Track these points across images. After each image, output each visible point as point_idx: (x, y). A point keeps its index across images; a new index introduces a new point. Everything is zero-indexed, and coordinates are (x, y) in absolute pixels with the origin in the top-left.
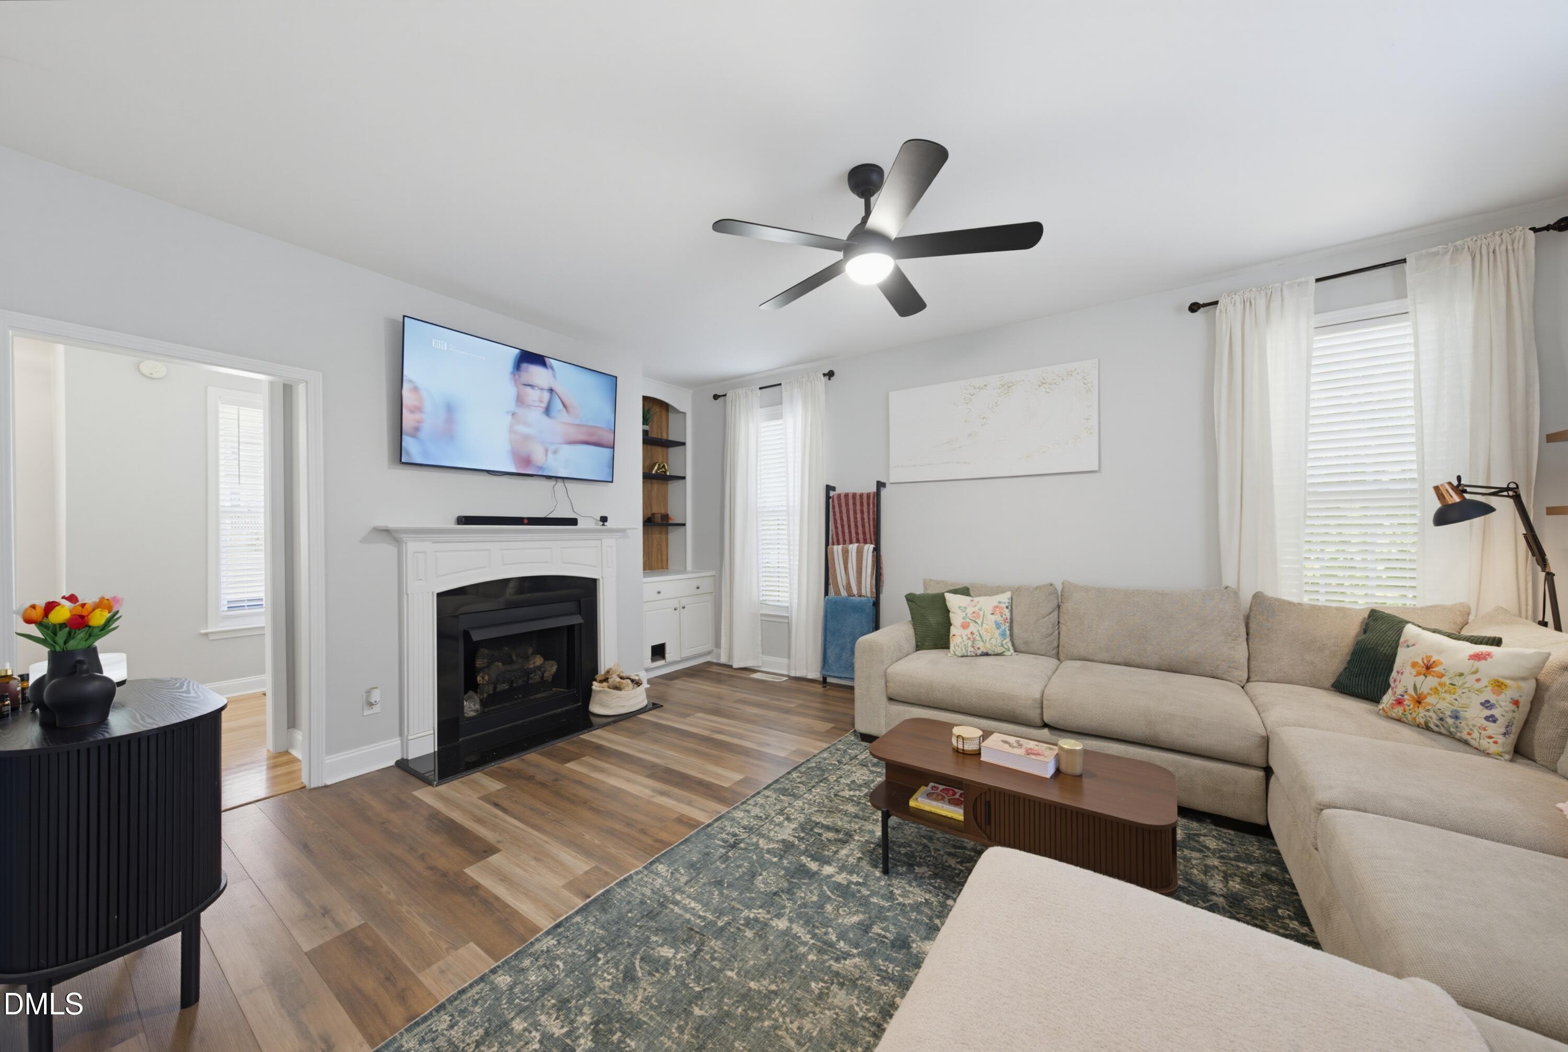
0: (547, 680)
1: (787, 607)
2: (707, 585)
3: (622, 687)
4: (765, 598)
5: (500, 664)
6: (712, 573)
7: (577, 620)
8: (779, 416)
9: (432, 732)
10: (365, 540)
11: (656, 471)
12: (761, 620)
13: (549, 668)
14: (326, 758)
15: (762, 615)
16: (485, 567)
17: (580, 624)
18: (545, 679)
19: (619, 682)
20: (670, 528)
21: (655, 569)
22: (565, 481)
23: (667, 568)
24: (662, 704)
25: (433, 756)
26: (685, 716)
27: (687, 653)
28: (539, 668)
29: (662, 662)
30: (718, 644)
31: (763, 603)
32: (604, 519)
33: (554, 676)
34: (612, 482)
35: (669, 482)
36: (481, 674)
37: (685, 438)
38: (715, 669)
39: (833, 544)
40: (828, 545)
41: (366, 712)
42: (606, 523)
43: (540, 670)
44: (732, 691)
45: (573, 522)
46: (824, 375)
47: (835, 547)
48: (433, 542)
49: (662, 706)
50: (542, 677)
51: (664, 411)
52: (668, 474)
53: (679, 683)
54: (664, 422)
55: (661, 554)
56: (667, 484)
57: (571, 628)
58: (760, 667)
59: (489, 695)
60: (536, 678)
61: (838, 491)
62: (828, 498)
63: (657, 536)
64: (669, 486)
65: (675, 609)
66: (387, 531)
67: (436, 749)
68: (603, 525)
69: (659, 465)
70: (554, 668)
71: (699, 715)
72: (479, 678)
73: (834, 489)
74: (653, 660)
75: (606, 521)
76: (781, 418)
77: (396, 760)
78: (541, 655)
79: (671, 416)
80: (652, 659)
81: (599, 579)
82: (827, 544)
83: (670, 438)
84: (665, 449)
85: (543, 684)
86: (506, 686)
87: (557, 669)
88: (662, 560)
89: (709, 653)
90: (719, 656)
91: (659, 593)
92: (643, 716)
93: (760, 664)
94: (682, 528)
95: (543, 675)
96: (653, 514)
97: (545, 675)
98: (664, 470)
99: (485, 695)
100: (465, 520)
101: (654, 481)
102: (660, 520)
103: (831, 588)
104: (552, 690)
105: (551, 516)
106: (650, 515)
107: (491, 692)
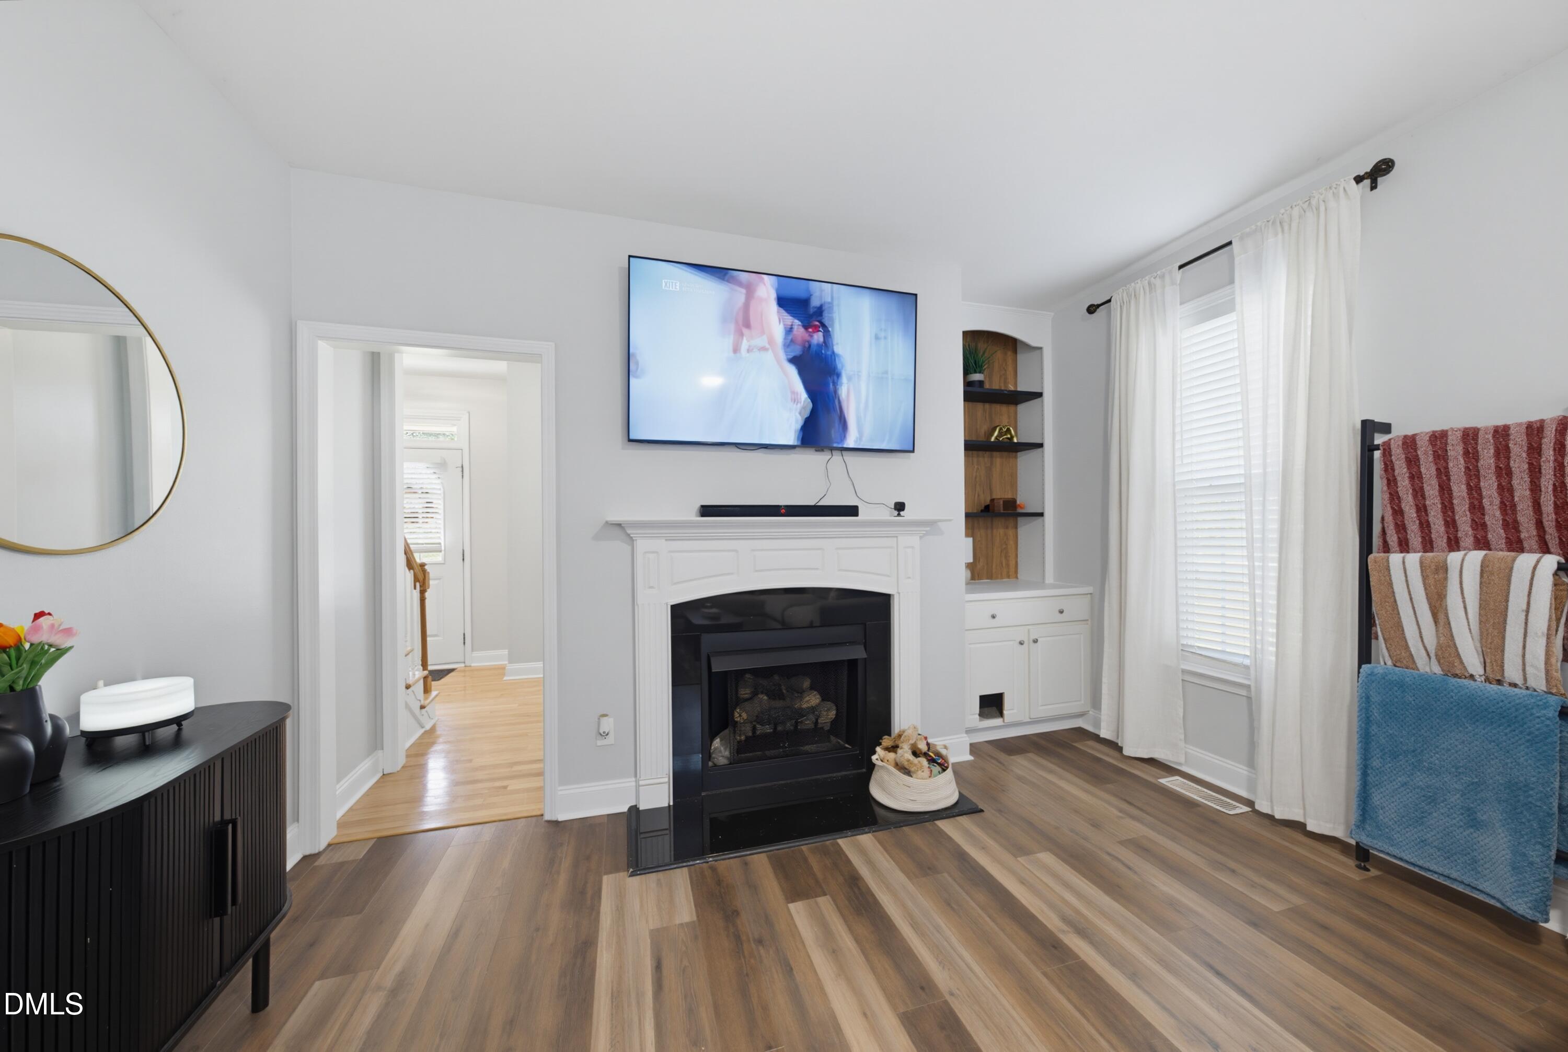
0: (822, 728)
1: (1247, 667)
2: (1078, 608)
3: (912, 769)
4: (1190, 642)
5: (765, 698)
6: (1090, 589)
7: (859, 653)
8: (1228, 307)
9: (666, 780)
10: (597, 537)
11: (996, 438)
12: (1183, 680)
13: (825, 713)
14: (560, 788)
15: (1184, 671)
16: (732, 574)
17: (865, 659)
18: (820, 726)
19: (908, 761)
20: (1021, 520)
21: (997, 578)
22: (844, 453)
23: (1017, 578)
24: (981, 807)
25: (667, 810)
26: (1019, 850)
27: (1042, 711)
28: (813, 709)
29: (997, 722)
30: (1096, 702)
31: (1185, 651)
32: (900, 507)
33: (834, 722)
34: (913, 451)
35: (1019, 454)
36: (738, 710)
37: (1042, 387)
38: (1090, 747)
39: (1386, 549)
40: (1370, 552)
41: (599, 743)
42: (902, 513)
43: (813, 713)
44: (1121, 811)
45: (852, 511)
46: (1359, 180)
47: (1395, 558)
48: (666, 540)
49: (982, 811)
50: (816, 723)
51: (1010, 353)
52: (1015, 440)
53: (1022, 765)
54: (1010, 369)
55: (1007, 557)
56: (1016, 457)
57: (853, 663)
58: (1180, 764)
59: (747, 738)
60: (808, 723)
61: (1398, 431)
62: (1367, 449)
63: (1002, 531)
64: (1018, 460)
65: (1021, 643)
66: (619, 525)
67: (671, 804)
68: (899, 515)
69: (1001, 429)
70: (832, 714)
71: (1047, 858)
72: (736, 715)
73: (1386, 428)
74: (982, 715)
75: (903, 510)
76: (1232, 309)
77: (630, 805)
78: (818, 692)
79: (1022, 358)
80: (980, 715)
81: (893, 595)
82: (1366, 548)
83: (1021, 388)
84: (1012, 408)
85: (817, 732)
86: (768, 729)
87: (837, 715)
88: (1008, 565)
89: (1081, 715)
90: (1097, 723)
91: (993, 617)
92: (944, 825)
93: (1182, 760)
94: (1040, 519)
95: (817, 720)
96: (992, 500)
97: (819, 721)
98: (1009, 436)
99: (743, 738)
100: (707, 511)
101: (995, 454)
102: (1002, 508)
103: (1380, 647)
104: (829, 741)
105: (825, 502)
106: (988, 502)
107: (750, 734)
